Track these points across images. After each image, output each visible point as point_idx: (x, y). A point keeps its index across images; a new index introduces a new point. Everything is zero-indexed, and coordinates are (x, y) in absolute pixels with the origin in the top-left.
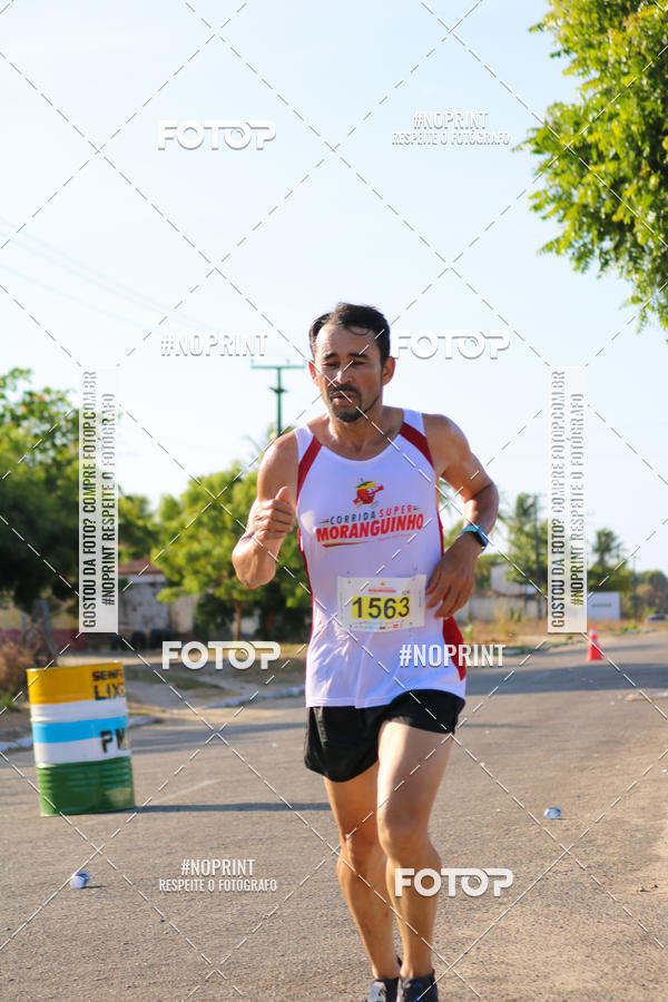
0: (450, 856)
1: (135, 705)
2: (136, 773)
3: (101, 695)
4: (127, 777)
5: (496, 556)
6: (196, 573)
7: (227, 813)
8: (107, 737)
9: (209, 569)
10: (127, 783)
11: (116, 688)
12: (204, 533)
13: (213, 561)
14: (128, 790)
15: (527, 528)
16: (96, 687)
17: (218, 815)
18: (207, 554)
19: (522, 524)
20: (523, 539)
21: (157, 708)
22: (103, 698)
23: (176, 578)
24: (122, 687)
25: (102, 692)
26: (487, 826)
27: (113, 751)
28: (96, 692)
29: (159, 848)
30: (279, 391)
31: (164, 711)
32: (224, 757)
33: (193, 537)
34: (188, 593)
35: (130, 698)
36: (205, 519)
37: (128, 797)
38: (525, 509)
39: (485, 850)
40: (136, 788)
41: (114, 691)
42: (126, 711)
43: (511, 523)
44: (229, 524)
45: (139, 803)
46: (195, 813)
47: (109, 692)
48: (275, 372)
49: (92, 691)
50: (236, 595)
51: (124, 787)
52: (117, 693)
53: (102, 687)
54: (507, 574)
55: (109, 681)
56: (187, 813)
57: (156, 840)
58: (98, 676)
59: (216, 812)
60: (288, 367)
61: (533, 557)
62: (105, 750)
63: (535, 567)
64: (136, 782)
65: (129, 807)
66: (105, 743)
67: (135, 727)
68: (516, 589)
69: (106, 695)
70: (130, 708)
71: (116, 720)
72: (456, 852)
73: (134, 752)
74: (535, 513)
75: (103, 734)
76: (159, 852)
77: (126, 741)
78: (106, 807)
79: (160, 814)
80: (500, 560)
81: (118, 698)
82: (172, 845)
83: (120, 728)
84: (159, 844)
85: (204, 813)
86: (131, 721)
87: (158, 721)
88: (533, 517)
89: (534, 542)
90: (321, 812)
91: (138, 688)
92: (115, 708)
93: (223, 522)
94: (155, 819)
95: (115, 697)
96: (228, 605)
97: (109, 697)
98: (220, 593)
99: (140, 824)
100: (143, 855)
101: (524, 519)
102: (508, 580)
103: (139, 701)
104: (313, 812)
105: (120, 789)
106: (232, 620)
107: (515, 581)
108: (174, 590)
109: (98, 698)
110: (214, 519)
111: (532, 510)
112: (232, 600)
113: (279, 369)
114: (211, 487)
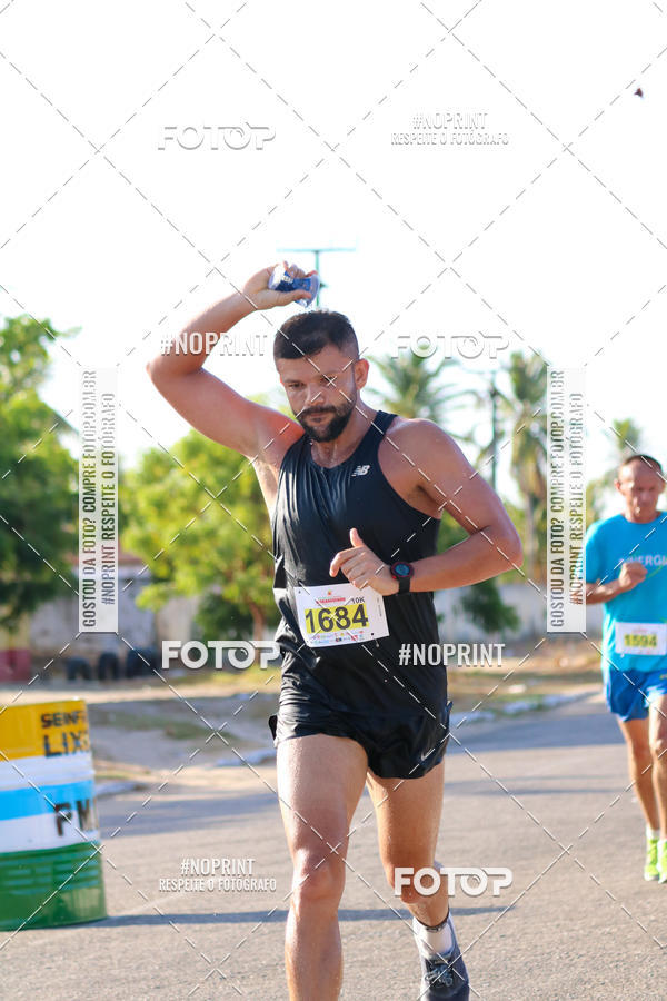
0: (580, 988)
1: (103, 764)
2: (106, 868)
3: (54, 748)
4: (94, 873)
6: (194, 562)
7: (244, 925)
8: (63, 813)
9: (214, 557)
10: (95, 882)
11: (76, 738)
12: (207, 503)
13: (221, 543)
14: (95, 892)
16: (46, 738)
17: (231, 928)
18: (211, 534)
21: (137, 768)
22: (58, 754)
23: (163, 571)
24: (85, 738)
25: (56, 745)
26: (636, 942)
27: (73, 834)
28: (47, 745)
29: (144, 979)
31: (147, 773)
32: (238, 842)
33: (191, 509)
34: (181, 594)
35: (97, 753)
37: (95, 903)
39: (632, 977)
40: (108, 890)
41: (72, 744)
42: (93, 772)
45: (112, 912)
46: (197, 927)
47: (65, 744)
49: (40, 743)
50: (255, 595)
51: (90, 887)
52: (78, 746)
53: (55, 736)
55: (66, 728)
56: (184, 926)
57: (138, 968)
58: (48, 721)
59: (229, 925)
60: (331, 250)
62: (60, 831)
64: (107, 880)
65: (98, 919)
66: (60, 822)
67: (105, 796)
69: (61, 748)
70: (96, 767)
71: (76, 787)
72: (590, 980)
73: (103, 836)
75: (58, 808)
76: (143, 985)
77: (93, 818)
78: (62, 917)
79: (145, 929)
81: (79, 753)
82: (163, 974)
83: (83, 798)
84: (143, 974)
85: (210, 926)
86: (99, 788)
87: (139, 788)
90: (386, 923)
91: (109, 738)
92: (76, 768)
93: (237, 486)
94: (136, 936)
95: (74, 752)
96: (243, 611)
97: (67, 753)
98: (231, 593)
99: (114, 944)
100: (120, 990)
103: (109, 758)
104: (374, 922)
105: (85, 890)
106: (251, 632)
108: (162, 588)
109: (49, 754)
110: (221, 481)
112: (250, 604)
113: (317, 252)
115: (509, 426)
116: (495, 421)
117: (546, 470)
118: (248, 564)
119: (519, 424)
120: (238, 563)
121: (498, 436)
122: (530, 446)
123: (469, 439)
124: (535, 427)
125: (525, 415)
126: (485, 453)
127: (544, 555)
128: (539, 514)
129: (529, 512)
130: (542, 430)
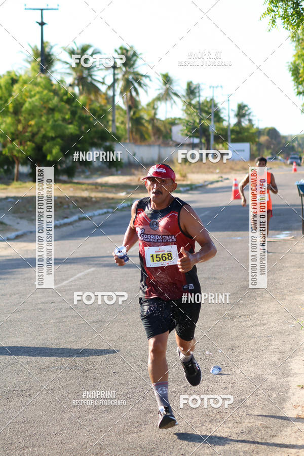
5: (175, 119)
15: (193, 102)
19: (191, 100)
20: (192, 109)
30: (42, 24)
38: (192, 91)
43: (184, 99)
44: (11, 110)
48: (40, 11)
50: (15, 153)
54: (181, 131)
60: (47, 9)
61: (198, 121)
63: (198, 126)
68: (187, 140)
74: (199, 92)
80: (177, 122)
88: (197, 94)
89: (198, 111)
93: (7, 107)
96: (11, 159)
98: (6, 151)
101: (191, 96)
102: (182, 134)
106: (13, 167)
107: (187, 135)
111: (196, 91)
112: (13, 156)
113: (42, 10)
115: (120, 76)
116: (114, 74)
117: (134, 94)
118: (13, 140)
119: (124, 75)
120: (9, 139)
121: (115, 80)
122: (128, 84)
123: (103, 83)
124: (130, 77)
125: (126, 72)
126: (109, 87)
127: (134, 130)
128: (132, 113)
129: (127, 111)
130: (133, 78)
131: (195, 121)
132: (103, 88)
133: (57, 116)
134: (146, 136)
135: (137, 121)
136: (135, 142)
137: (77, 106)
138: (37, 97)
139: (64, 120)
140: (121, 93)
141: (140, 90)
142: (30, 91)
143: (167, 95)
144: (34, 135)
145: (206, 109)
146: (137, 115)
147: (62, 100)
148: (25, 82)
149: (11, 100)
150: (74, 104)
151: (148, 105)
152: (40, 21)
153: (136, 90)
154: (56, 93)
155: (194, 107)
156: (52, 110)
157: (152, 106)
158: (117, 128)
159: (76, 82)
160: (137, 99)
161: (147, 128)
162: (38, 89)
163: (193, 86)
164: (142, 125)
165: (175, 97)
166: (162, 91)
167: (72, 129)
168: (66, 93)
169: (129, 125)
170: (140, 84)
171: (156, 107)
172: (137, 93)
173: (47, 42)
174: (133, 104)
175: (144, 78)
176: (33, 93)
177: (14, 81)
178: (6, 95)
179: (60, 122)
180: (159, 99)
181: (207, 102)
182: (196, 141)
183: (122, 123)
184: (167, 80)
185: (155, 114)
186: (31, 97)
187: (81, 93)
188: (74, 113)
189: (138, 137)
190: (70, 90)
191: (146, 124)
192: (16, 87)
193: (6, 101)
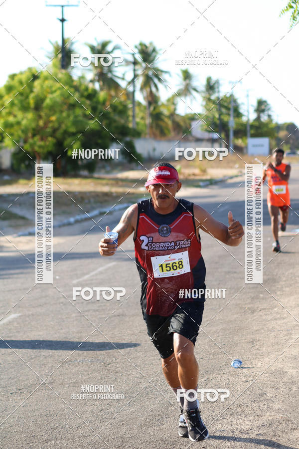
6: (12, 135)
9: (20, 133)
12: (16, 110)
13: (23, 127)
15: (213, 97)
18: (19, 123)
19: (210, 95)
20: (212, 106)
30: (63, 20)
33: (10, 113)
34: (6, 147)
36: (16, 102)
38: (211, 87)
43: (203, 94)
44: (32, 105)
50: (36, 149)
54: (202, 126)
60: (68, 6)
61: (217, 116)
63: (218, 122)
68: (207, 135)
74: (218, 88)
80: (197, 117)
88: (216, 90)
89: (218, 107)
93: (29, 103)
98: (27, 147)
101: (211, 92)
102: (202, 130)
106: (35, 163)
107: (207, 130)
110: (21, 102)
111: (216, 86)
112: (35, 152)
113: (63, 6)
114: (21, 83)
115: (140, 72)
116: (135, 70)
117: (154, 89)
118: (34, 135)
119: (144, 71)
120: (30, 135)
121: (136, 76)
122: (148, 81)
123: (123, 79)
124: (150, 73)
125: (147, 68)
126: (129, 83)
127: (154, 125)
128: (152, 108)
129: (148, 107)
130: (153, 74)
131: (214, 117)
132: (123, 84)
133: (78, 112)
134: (166, 131)
135: (157, 117)
136: (155, 137)
137: (98, 102)
138: (58, 93)
139: (85, 116)
140: (142, 89)
141: (160, 85)
142: (51, 87)
143: (187, 90)
144: (55, 130)
145: (226, 104)
146: (157, 111)
147: (82, 96)
148: (46, 78)
149: (32, 96)
150: (95, 100)
151: (169, 100)
152: (61, 18)
153: (156, 86)
154: (77, 89)
155: (214, 102)
156: (72, 106)
157: (172, 101)
158: (137, 124)
159: (97, 78)
160: (157, 94)
161: (167, 124)
162: (58, 85)
163: (212, 82)
164: (162, 120)
165: (194, 93)
166: (182, 87)
167: (92, 124)
168: (87, 89)
169: (148, 121)
170: (160, 80)
171: (175, 102)
172: (157, 89)
173: (68, 39)
174: (153, 100)
175: (163, 74)
176: (54, 89)
177: (35, 77)
178: (28, 90)
179: (81, 118)
180: (179, 94)
181: (227, 98)
182: (216, 136)
183: (143, 118)
184: (187, 76)
185: (175, 109)
186: (52, 92)
187: (101, 89)
188: (94, 109)
189: (158, 132)
190: (91, 86)
191: (166, 120)
192: (37, 83)
193: (27, 97)
